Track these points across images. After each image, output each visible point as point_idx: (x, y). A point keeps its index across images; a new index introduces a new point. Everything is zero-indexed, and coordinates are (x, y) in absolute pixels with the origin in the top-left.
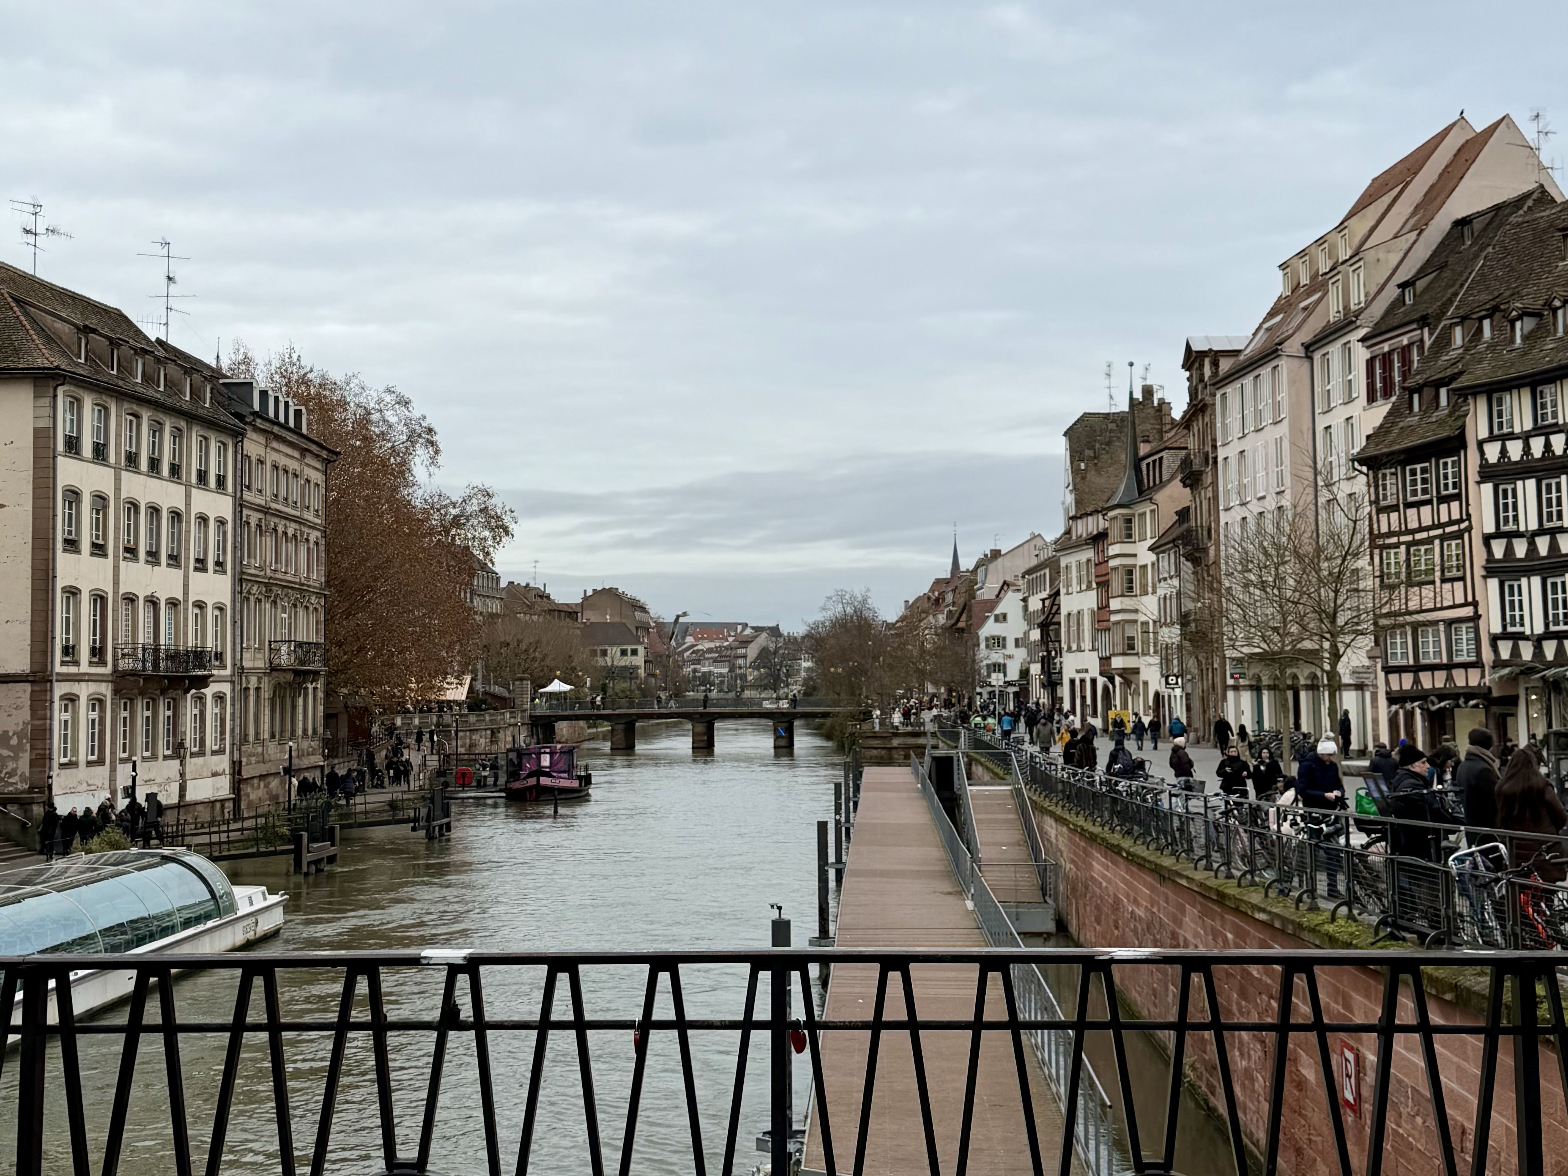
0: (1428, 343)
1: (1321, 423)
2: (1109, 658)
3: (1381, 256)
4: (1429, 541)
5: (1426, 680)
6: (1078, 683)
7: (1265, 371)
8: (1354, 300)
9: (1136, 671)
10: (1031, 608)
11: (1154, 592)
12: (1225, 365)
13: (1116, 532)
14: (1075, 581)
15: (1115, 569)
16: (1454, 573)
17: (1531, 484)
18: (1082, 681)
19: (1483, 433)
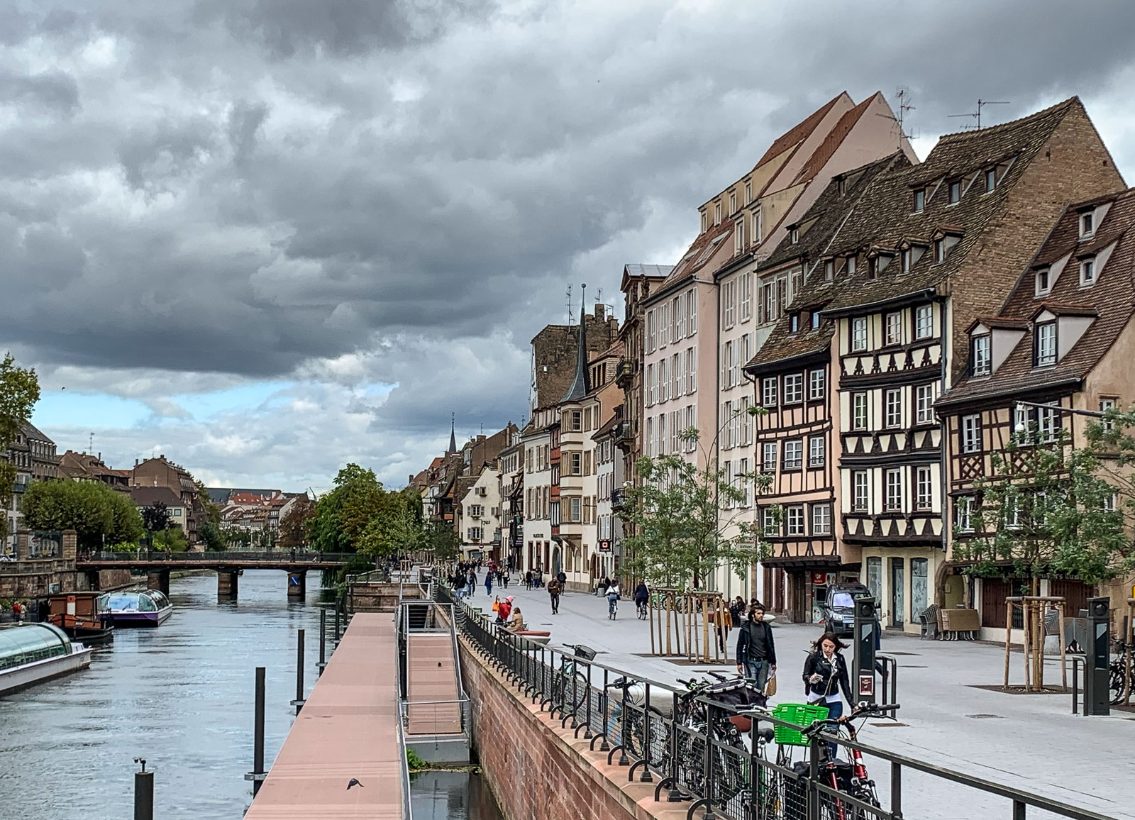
0: (806, 276)
1: (724, 338)
2: (558, 526)
3: (776, 203)
4: (799, 437)
5: (792, 550)
6: (535, 545)
7: (682, 294)
8: (753, 238)
9: (579, 537)
10: (504, 485)
11: (595, 473)
12: (654, 288)
13: (568, 422)
14: (535, 462)
15: (565, 453)
16: (818, 464)
17: (878, 392)
18: (538, 544)
19: (844, 351)
